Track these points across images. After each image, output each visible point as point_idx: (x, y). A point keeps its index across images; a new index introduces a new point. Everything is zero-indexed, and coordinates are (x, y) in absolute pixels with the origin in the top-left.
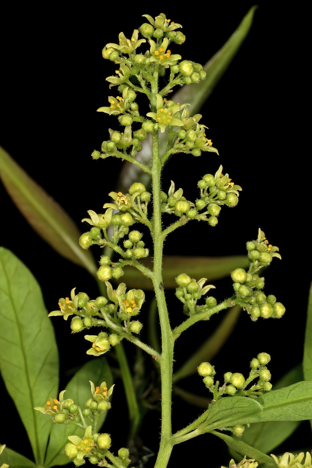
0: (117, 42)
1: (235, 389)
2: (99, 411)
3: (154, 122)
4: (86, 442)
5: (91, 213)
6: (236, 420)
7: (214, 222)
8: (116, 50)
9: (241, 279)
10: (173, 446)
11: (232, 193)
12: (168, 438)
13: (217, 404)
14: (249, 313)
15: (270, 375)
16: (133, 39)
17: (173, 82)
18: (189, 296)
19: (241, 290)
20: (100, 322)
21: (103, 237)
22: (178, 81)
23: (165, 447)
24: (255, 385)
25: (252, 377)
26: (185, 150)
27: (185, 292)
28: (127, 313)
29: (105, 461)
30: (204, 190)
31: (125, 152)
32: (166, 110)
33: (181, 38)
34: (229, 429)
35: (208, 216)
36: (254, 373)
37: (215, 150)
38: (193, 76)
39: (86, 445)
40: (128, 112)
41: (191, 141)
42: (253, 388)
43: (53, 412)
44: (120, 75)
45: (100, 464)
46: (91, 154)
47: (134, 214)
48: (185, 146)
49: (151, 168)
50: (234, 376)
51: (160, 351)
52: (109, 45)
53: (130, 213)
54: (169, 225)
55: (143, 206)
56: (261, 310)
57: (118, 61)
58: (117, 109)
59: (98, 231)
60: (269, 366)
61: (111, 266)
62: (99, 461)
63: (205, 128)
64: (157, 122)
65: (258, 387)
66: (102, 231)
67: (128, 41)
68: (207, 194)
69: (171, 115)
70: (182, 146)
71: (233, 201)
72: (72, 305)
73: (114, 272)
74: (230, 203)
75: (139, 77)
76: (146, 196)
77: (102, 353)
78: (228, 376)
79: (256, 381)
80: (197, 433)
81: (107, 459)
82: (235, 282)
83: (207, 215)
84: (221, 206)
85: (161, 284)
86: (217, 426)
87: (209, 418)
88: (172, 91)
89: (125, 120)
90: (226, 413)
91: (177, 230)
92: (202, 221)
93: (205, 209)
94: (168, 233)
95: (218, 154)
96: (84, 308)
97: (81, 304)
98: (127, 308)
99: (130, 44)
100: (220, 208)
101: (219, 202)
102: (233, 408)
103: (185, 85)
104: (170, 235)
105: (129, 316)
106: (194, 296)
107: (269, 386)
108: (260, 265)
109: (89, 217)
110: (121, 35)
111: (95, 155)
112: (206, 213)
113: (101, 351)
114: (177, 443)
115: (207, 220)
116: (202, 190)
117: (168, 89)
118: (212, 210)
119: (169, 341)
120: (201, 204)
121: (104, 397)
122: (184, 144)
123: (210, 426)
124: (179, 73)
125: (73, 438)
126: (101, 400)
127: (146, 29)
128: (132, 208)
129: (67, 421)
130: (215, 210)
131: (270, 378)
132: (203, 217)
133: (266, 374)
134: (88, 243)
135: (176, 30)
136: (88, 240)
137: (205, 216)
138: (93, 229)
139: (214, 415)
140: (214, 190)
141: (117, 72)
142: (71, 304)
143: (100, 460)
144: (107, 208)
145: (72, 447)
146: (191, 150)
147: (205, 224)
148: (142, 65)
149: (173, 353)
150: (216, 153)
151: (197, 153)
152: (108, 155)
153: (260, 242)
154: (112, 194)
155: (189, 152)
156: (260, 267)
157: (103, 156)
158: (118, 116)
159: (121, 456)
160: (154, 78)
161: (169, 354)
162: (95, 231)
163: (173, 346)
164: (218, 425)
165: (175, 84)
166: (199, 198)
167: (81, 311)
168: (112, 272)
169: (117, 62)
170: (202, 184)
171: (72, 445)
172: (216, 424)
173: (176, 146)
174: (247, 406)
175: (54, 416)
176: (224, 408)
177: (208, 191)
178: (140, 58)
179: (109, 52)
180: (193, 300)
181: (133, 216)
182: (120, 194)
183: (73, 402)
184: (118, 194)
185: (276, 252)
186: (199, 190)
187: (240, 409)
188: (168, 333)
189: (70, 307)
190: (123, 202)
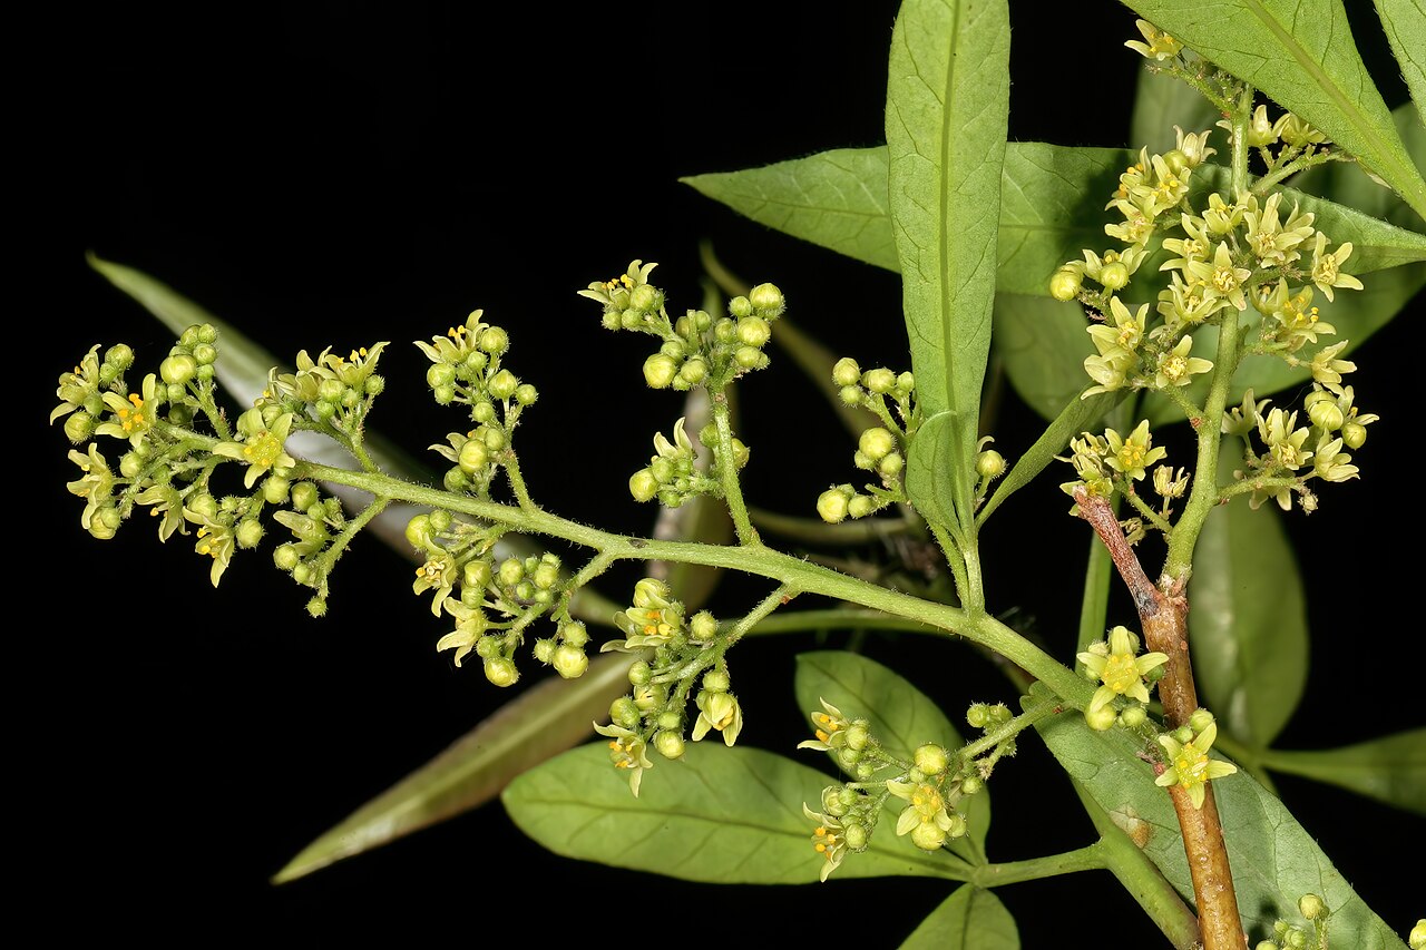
0: (83, 502)
1: (892, 455)
2: (865, 748)
3: (267, 475)
4: (918, 801)
5: (444, 644)
6: (962, 467)
7: (528, 394)
8: (98, 510)
9: (669, 369)
10: (987, 616)
11: (478, 335)
12: (966, 620)
13: (916, 501)
14: (748, 371)
15: (884, 370)
16: (86, 468)
17: (204, 401)
18: (681, 484)
19: (689, 377)
20: (680, 693)
21: (502, 633)
22: (205, 392)
23: (983, 632)
24: (899, 409)
25: (881, 409)
26: (362, 409)
27: (671, 487)
28: (669, 635)
29: (980, 763)
30: (457, 394)
31: (334, 538)
32: (252, 441)
33: (122, 354)
34: (986, 484)
35: (513, 401)
36: (872, 402)
37: (379, 347)
38: (199, 357)
39: (926, 802)
40: (235, 521)
41: (343, 396)
42: (904, 414)
43: (839, 847)
44: (161, 508)
45: (985, 774)
46: (312, 617)
47: (471, 553)
48: (351, 410)
49: (378, 497)
50: (864, 450)
51: (774, 584)
52: (86, 524)
53: (465, 563)
54: (510, 491)
55: (459, 530)
56: (747, 345)
57: (124, 509)
58: (222, 543)
59: (486, 640)
60: (866, 365)
61: (560, 642)
62: (978, 775)
63: (329, 353)
64: (272, 467)
65: (904, 401)
66: (489, 632)
67: (86, 478)
68: (469, 389)
69: (264, 435)
70: (349, 416)
71: (496, 339)
72: (627, 741)
73: (572, 643)
74: (499, 348)
75: (178, 468)
76: (439, 521)
77: (738, 714)
78: (861, 461)
79: (890, 402)
80: (972, 557)
81: (977, 758)
82: (671, 384)
83: (511, 405)
84: (502, 367)
85: (632, 542)
86: (968, 512)
87: (944, 524)
88: (222, 410)
89: (247, 536)
90: (940, 487)
91: (525, 477)
92: (520, 418)
93: (498, 405)
94: (527, 497)
95: (388, 343)
96: (643, 714)
97: (631, 720)
98: (658, 633)
99: (95, 478)
100: (504, 371)
101: (491, 372)
102: (932, 470)
103: (215, 379)
104: (531, 495)
105: (676, 632)
106: (685, 473)
107: (906, 379)
108: (658, 312)
109: (453, 651)
110: (72, 487)
111: (317, 608)
112: (506, 405)
113: (734, 715)
114: (983, 603)
115: (520, 408)
116: (456, 399)
117: (216, 416)
118: (503, 391)
119: (759, 559)
120: (482, 411)
121: (839, 728)
122: (346, 409)
123: (965, 525)
124: (187, 387)
125: (905, 824)
126: (844, 737)
127: (75, 430)
128: (456, 556)
129: (870, 821)
130: (505, 383)
131: (891, 373)
132: (512, 415)
133: (880, 378)
134: (507, 670)
135: (102, 360)
136: (501, 666)
137: (513, 408)
138: (479, 651)
139: (941, 512)
140: (463, 374)
141: (154, 512)
142: (624, 740)
143: (976, 772)
144: (443, 609)
145: (922, 832)
146: (366, 396)
147: (528, 413)
148: (147, 462)
149: (788, 558)
150: (385, 348)
151: (377, 384)
152: (324, 583)
153: (609, 299)
154: (418, 588)
155: (370, 402)
156: (663, 312)
157: (324, 592)
158: (237, 548)
159: (984, 723)
160: (186, 440)
161: (788, 565)
162: (486, 648)
163: (772, 553)
164: (967, 508)
165: (208, 398)
166: (469, 409)
167: (648, 723)
168: (571, 646)
169: (127, 513)
170: (443, 395)
171: (918, 831)
172: (962, 512)
173: (346, 429)
174: (933, 442)
175: (847, 848)
176: (929, 488)
177: (463, 384)
178: (129, 464)
179: (98, 524)
180: (691, 478)
181: (476, 557)
182: (419, 572)
183: (835, 794)
184: (419, 576)
185: (640, 267)
186: (454, 404)
187: (939, 457)
188: (742, 557)
189: (629, 748)
190: (438, 572)
